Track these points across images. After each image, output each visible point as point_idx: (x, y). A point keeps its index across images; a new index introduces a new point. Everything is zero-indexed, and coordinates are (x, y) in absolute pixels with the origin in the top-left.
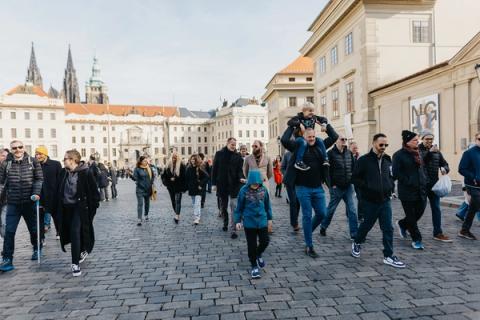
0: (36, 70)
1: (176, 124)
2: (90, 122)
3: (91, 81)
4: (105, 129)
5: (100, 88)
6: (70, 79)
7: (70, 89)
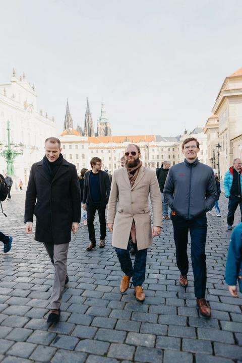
0: (70, 115)
1: (153, 146)
2: (101, 148)
3: (100, 119)
4: (109, 152)
5: (106, 124)
6: (88, 120)
7: (88, 125)
